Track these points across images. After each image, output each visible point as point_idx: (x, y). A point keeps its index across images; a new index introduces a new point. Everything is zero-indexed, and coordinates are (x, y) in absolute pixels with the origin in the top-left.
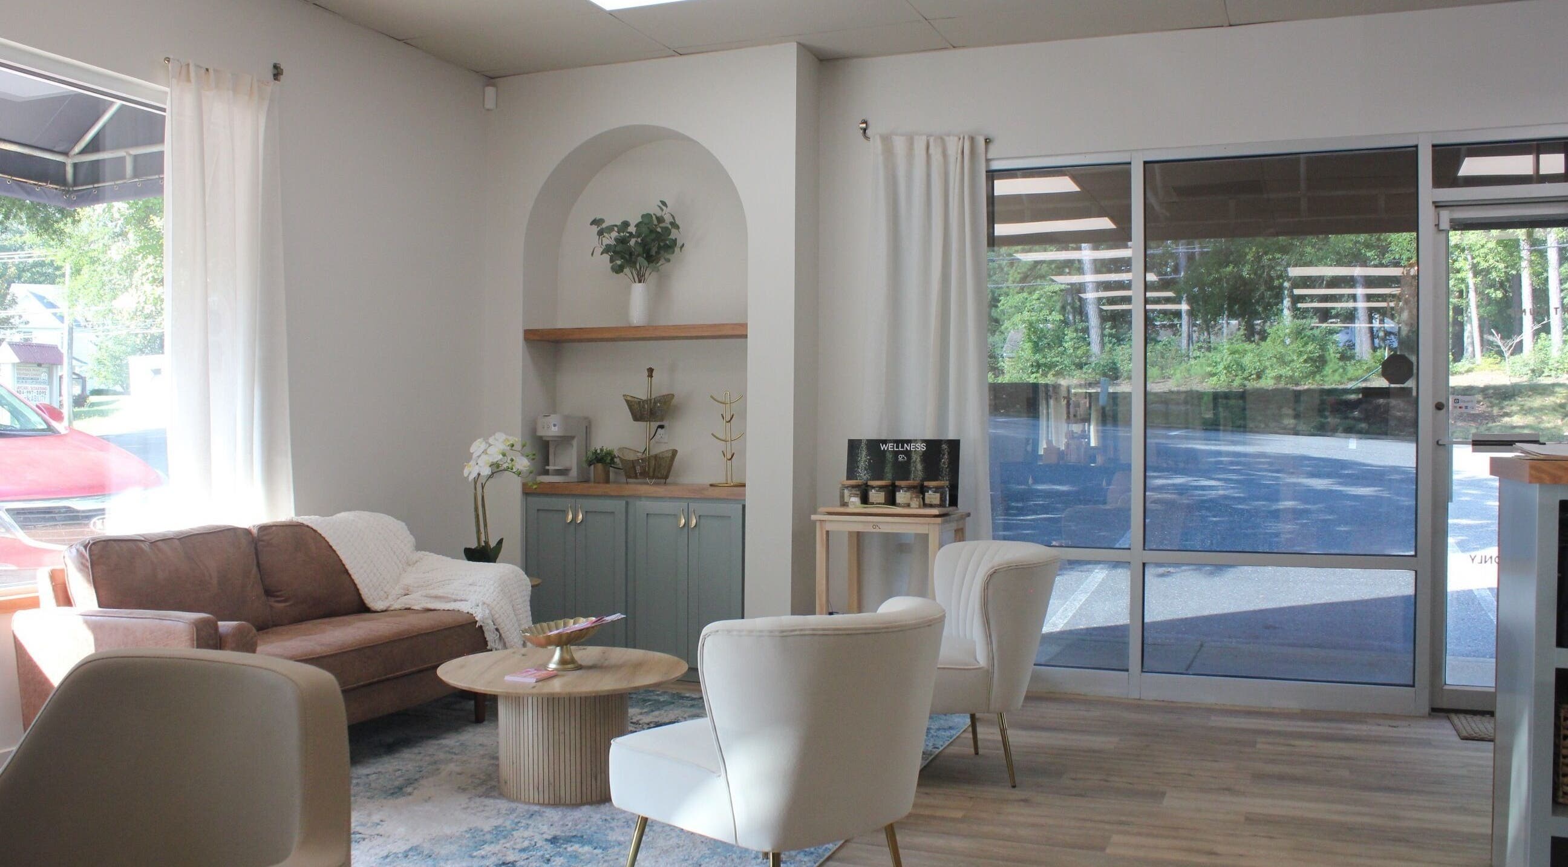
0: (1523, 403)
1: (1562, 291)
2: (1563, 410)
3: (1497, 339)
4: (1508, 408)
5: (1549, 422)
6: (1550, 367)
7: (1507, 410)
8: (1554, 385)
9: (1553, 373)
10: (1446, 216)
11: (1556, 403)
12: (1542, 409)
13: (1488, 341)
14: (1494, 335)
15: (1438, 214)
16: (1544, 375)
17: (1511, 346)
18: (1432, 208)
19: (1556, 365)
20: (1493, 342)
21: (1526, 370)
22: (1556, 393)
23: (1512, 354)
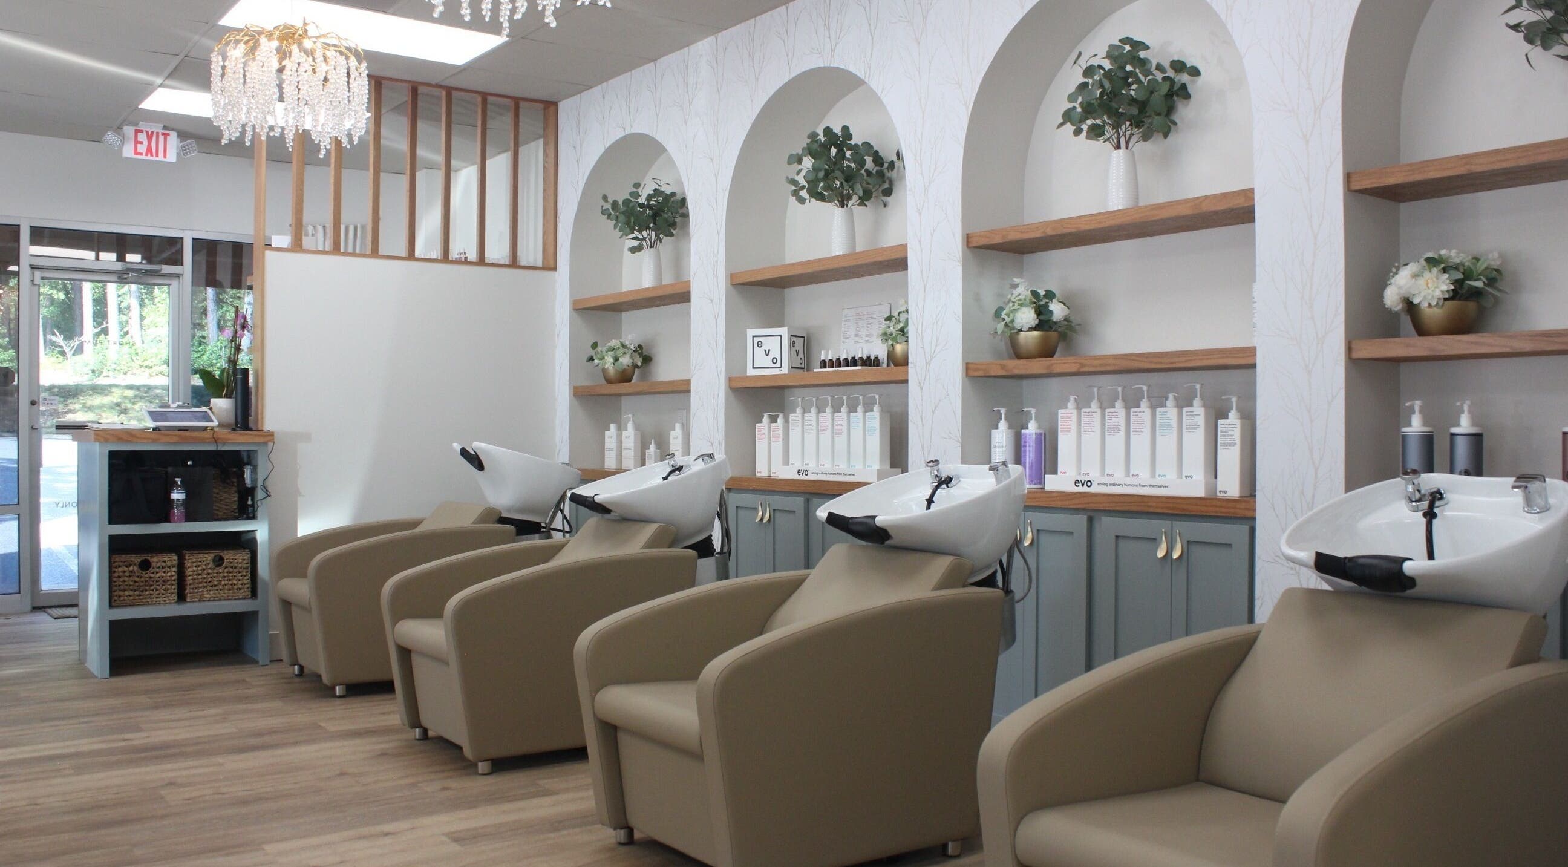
0: (84, 401)
1: (119, 296)
2: (118, 408)
3: (59, 339)
4: (71, 405)
5: (107, 419)
6: (109, 368)
7: (71, 407)
8: (111, 386)
9: (111, 374)
10: (38, 274)
11: (112, 402)
12: (101, 407)
13: (51, 340)
14: (56, 335)
15: (33, 273)
16: (102, 375)
17: (73, 347)
18: (28, 269)
19: (114, 366)
20: (55, 342)
21: (87, 370)
22: (113, 392)
23: (73, 355)
